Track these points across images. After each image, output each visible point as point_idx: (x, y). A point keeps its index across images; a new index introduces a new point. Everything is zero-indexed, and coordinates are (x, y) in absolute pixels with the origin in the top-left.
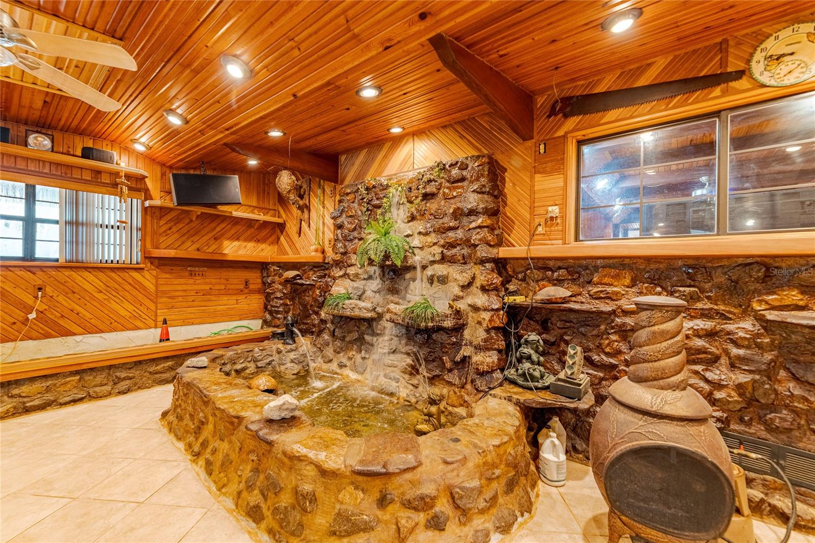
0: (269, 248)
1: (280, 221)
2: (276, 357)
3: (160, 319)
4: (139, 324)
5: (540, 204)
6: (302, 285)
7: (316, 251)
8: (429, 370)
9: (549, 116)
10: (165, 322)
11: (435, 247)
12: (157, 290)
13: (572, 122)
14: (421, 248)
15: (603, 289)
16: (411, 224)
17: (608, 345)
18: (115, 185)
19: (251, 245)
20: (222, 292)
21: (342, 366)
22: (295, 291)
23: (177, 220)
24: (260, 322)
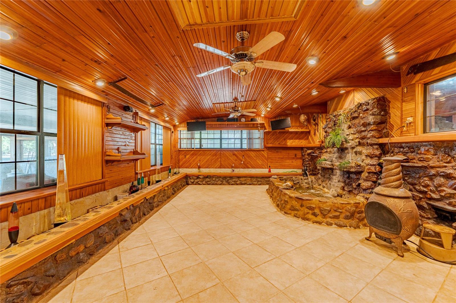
0: (304, 141)
1: (308, 130)
2: (300, 181)
3: (269, 166)
4: (263, 167)
5: (405, 117)
6: (314, 156)
7: (319, 142)
8: (348, 188)
9: (407, 75)
10: (270, 167)
11: (357, 139)
12: (268, 157)
13: (419, 76)
14: (352, 140)
15: (422, 156)
16: (349, 130)
17: (423, 182)
18: (257, 127)
19: (297, 141)
20: (287, 158)
21: (324, 187)
22: (312, 158)
23: (273, 135)
24: (301, 170)
